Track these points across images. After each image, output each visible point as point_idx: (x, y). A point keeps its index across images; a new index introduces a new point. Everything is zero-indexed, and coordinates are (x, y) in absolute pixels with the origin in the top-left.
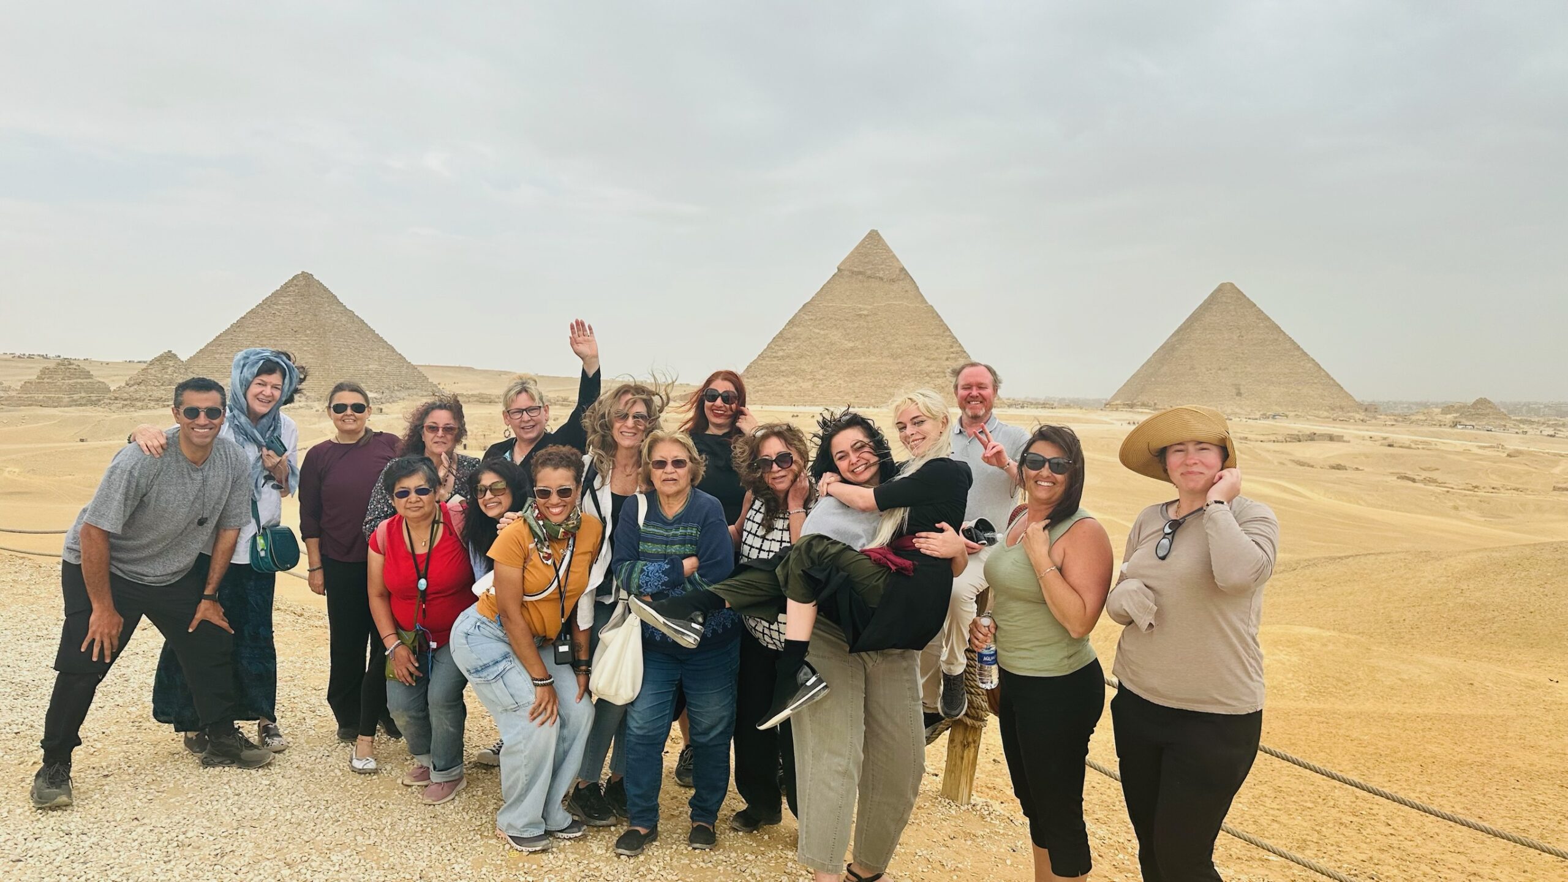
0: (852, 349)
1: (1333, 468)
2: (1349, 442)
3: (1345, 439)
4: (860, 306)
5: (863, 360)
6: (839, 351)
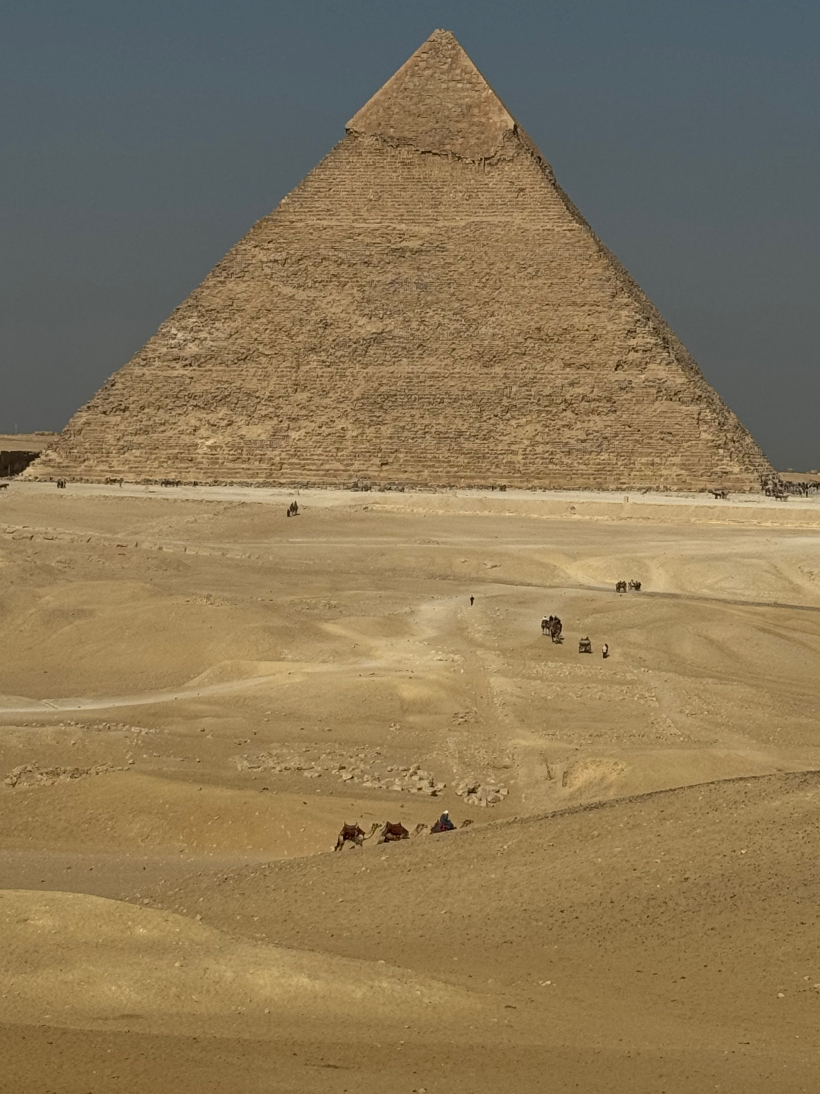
0: (378, 338)
4: (403, 226)
5: (404, 367)
6: (344, 345)
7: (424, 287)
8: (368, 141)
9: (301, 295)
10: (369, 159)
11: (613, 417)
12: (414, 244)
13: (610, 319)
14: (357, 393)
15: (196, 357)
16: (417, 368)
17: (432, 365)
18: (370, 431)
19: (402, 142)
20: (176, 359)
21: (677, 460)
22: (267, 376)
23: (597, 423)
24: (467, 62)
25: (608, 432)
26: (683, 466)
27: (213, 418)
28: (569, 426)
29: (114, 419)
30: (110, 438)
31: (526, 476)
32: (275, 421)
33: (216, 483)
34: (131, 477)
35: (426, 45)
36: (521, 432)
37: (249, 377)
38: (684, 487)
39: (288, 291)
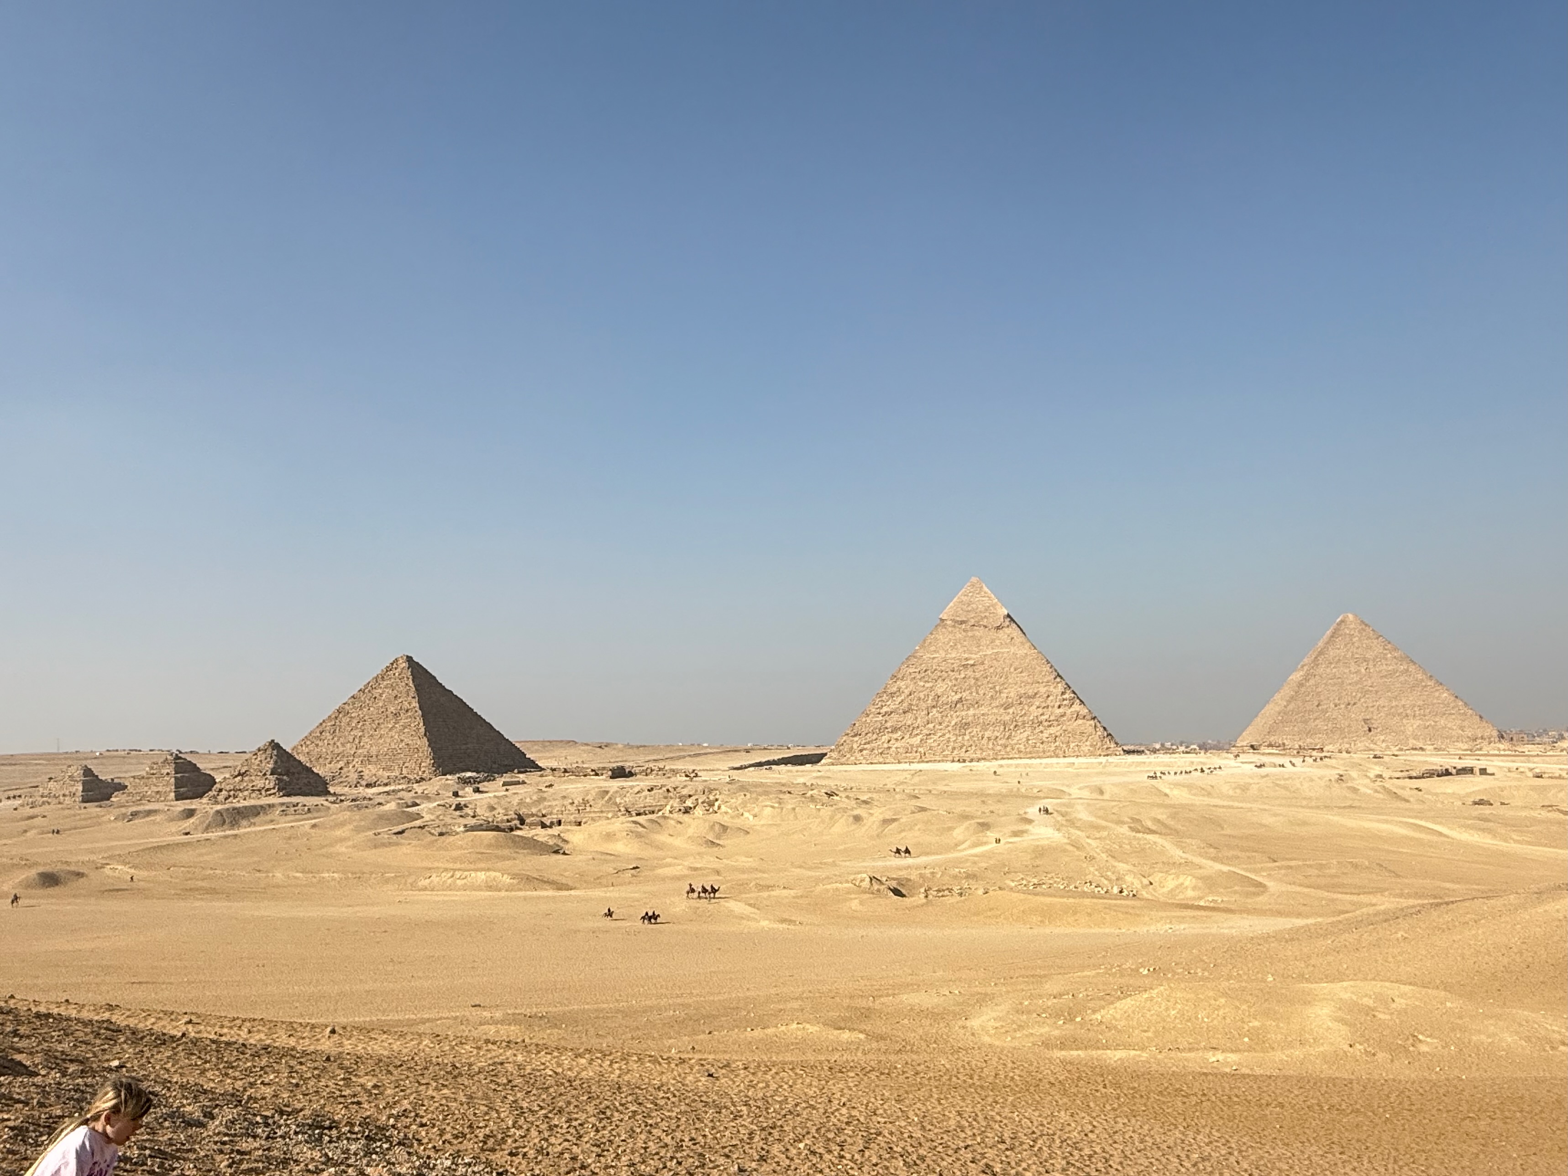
0: (960, 700)
1: (1475, 803)
2: (1493, 774)
3: (1488, 771)
4: (966, 655)
5: (971, 712)
6: (947, 704)
7: (977, 679)
8: (949, 622)
9: (927, 685)
10: (950, 629)
11: (1059, 727)
12: (971, 662)
13: (1055, 688)
14: (953, 723)
15: (886, 713)
16: (977, 712)
17: (983, 710)
18: (960, 738)
19: (962, 622)
20: (879, 713)
21: (1088, 743)
22: (916, 718)
23: (1052, 730)
24: (985, 589)
25: (1058, 734)
26: (1091, 746)
27: (895, 736)
28: (1042, 732)
29: (856, 739)
30: (855, 746)
31: (1026, 753)
32: (921, 736)
33: (899, 762)
34: (864, 761)
35: (969, 584)
36: (1021, 736)
37: (909, 719)
38: (1092, 754)
39: (922, 684)
